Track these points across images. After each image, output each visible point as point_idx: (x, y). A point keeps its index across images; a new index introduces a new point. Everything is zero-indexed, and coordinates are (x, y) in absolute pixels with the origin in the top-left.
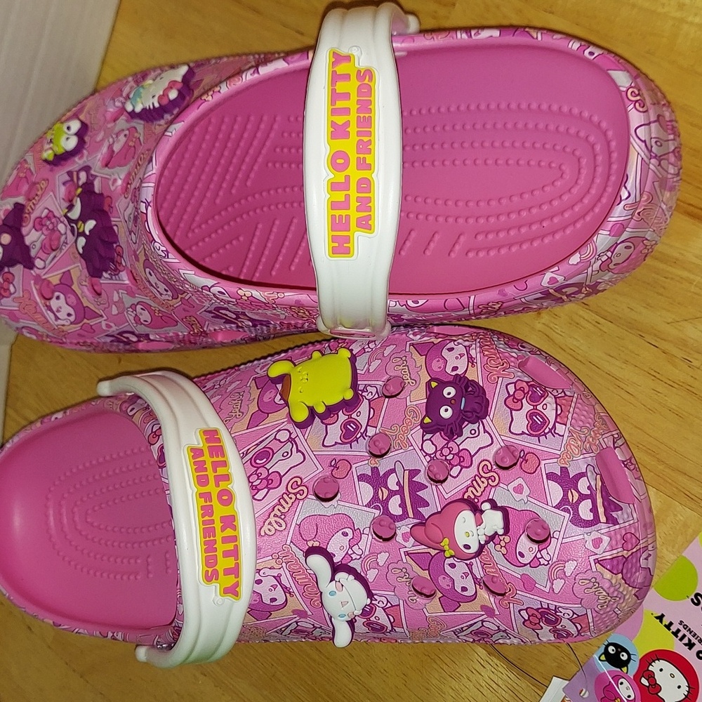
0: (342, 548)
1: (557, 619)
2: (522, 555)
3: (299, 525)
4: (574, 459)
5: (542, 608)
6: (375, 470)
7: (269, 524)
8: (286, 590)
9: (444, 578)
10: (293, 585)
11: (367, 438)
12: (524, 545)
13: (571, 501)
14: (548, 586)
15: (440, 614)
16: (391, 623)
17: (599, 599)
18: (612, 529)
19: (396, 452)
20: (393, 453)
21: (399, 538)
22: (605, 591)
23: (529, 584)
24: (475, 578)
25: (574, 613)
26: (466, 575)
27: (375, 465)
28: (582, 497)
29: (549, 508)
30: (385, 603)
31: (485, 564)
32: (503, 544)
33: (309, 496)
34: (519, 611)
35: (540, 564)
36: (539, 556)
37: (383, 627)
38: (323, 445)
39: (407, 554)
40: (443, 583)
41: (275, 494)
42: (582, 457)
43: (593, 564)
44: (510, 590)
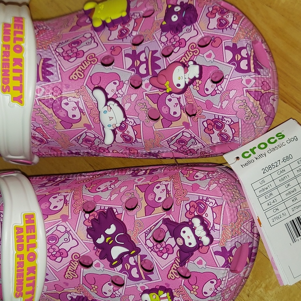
0: (112, 91)
1: (222, 125)
2: (207, 90)
3: (91, 77)
4: (240, 40)
5: (215, 118)
6: (134, 52)
7: (75, 74)
8: (81, 111)
9: (165, 108)
10: (85, 109)
11: (132, 37)
12: (209, 85)
13: (236, 60)
14: (220, 105)
15: (161, 129)
16: (135, 136)
17: (246, 114)
18: (257, 76)
19: (146, 43)
20: (145, 43)
21: (143, 86)
22: (250, 109)
23: (209, 105)
24: (181, 106)
25: (232, 121)
26: (176, 104)
27: (134, 49)
28: (243, 58)
29: (224, 63)
30: (133, 123)
31: (187, 97)
32: (198, 85)
33: (98, 63)
34: (203, 122)
35: (216, 94)
36: (216, 89)
37: (131, 138)
38: (108, 40)
39: (146, 95)
40: (164, 110)
41: (80, 60)
42: (244, 39)
43: (245, 92)
44: (199, 111)
